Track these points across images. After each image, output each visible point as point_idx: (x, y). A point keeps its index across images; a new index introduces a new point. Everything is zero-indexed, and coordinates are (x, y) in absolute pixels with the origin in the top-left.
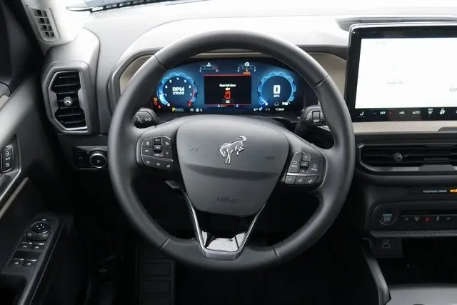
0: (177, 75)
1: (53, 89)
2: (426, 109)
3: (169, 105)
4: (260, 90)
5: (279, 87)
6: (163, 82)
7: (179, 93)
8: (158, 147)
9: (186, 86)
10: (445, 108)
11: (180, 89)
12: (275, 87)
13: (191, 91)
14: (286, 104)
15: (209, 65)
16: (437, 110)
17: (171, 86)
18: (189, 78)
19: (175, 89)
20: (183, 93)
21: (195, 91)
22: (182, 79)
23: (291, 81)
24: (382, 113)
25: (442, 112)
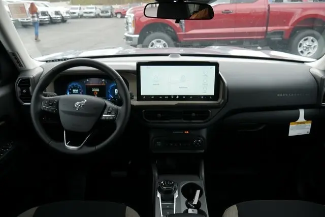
0: (75, 84)
1: (19, 86)
2: (171, 96)
4: (109, 91)
5: (117, 90)
6: (69, 87)
8: (51, 104)
9: (78, 89)
10: (179, 96)
11: (76, 90)
12: (115, 90)
13: (80, 91)
15: (87, 80)
16: (175, 96)
17: (72, 89)
18: (79, 86)
19: (74, 90)
20: (77, 92)
21: (82, 91)
22: (77, 86)
24: (153, 97)
25: (177, 97)
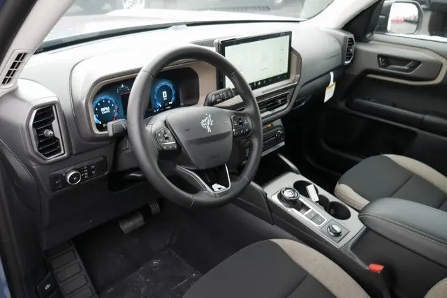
0: (103, 98)
1: (33, 126)
3: (100, 123)
4: (155, 98)
5: (165, 92)
7: (107, 112)
9: (110, 105)
11: (106, 108)
12: (163, 93)
13: (114, 108)
14: (171, 103)
15: (123, 86)
17: (99, 108)
18: (111, 99)
19: (102, 109)
20: (109, 111)
21: (117, 107)
22: (106, 100)
23: (171, 87)
